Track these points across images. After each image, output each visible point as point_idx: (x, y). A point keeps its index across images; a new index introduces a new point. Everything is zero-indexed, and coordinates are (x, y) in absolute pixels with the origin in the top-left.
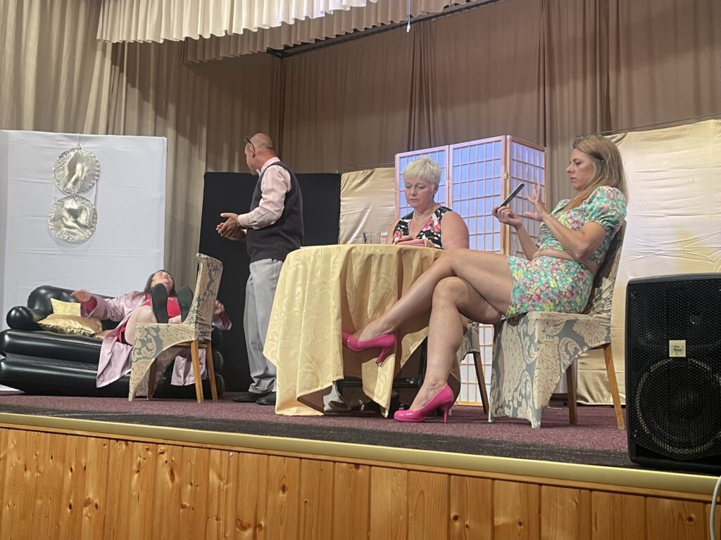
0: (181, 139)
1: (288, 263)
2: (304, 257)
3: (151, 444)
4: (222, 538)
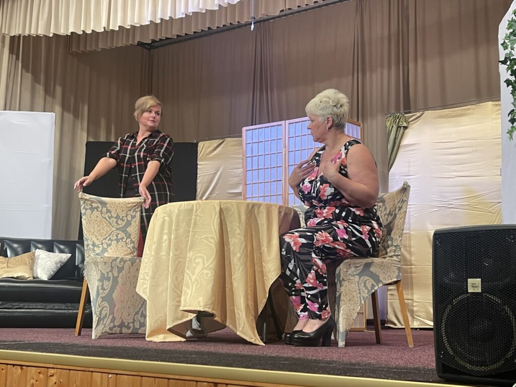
0: (66, 114)
1: (156, 215)
2: (170, 210)
3: (43, 369)
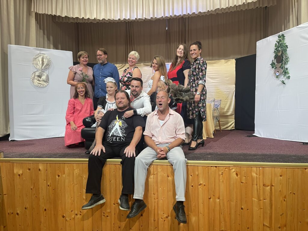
3: (227, 167)
4: (259, 190)
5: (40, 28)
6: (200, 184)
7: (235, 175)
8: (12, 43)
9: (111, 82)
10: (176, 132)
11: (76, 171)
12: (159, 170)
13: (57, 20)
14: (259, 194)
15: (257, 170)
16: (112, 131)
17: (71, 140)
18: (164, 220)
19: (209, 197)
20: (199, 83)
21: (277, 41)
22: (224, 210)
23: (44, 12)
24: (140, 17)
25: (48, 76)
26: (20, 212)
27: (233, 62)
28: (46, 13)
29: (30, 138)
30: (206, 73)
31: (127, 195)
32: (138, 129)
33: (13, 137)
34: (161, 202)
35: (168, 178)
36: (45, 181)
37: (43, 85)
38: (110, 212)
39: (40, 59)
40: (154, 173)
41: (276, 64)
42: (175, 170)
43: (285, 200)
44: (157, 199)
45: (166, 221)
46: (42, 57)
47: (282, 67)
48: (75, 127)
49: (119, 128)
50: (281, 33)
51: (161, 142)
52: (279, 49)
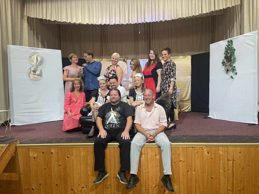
4: (224, 164)
5: (31, 30)
6: (181, 161)
7: (207, 153)
8: (9, 43)
9: (103, 79)
10: (159, 121)
11: (82, 154)
12: (149, 151)
13: (44, 22)
14: (225, 166)
15: (223, 149)
16: (109, 120)
17: (70, 126)
18: (153, 189)
19: (188, 170)
20: (171, 81)
21: (226, 45)
22: (199, 179)
23: (35, 17)
24: (117, 23)
25: (41, 71)
26: (35, 187)
27: (190, 57)
28: (38, 17)
29: (28, 123)
30: (175, 72)
31: (124, 172)
32: (129, 119)
33: (13, 123)
34: (150, 175)
35: (156, 157)
36: (56, 162)
37: (37, 78)
38: (110, 185)
39: (35, 57)
40: (145, 153)
41: (226, 63)
42: (163, 150)
43: (243, 170)
44: (148, 173)
45: (154, 190)
46: (36, 55)
47: (231, 66)
48: (71, 114)
49: (114, 118)
50: (229, 39)
51: (149, 129)
52: (229, 51)
